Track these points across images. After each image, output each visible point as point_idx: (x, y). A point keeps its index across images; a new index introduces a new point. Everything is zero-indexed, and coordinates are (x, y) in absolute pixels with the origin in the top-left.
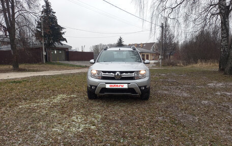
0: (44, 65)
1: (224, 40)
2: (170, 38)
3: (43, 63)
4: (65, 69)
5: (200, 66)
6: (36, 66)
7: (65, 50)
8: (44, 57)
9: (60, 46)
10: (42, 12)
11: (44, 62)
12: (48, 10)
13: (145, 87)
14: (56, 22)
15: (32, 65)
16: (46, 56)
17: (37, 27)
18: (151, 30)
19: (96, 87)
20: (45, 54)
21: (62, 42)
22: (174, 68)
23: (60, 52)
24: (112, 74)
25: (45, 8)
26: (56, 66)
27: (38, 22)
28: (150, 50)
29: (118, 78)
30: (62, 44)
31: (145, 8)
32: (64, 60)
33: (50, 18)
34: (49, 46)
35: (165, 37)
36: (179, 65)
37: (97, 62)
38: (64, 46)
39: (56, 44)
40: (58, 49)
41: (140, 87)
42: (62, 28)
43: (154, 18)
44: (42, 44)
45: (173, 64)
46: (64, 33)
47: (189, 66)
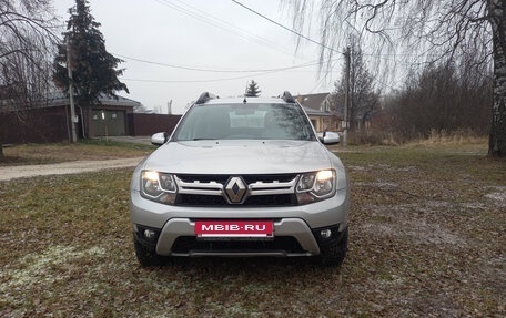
0: (73, 147)
1: (502, 82)
2: (365, 82)
3: (72, 142)
4: (121, 156)
5: (434, 143)
6: (51, 149)
7: (125, 111)
8: (74, 127)
9: (112, 101)
10: (70, 24)
11: (75, 139)
12: (81, 18)
13: (334, 228)
14: (103, 47)
15: (42, 148)
16: (79, 124)
17: (58, 59)
18: (321, 63)
19: (158, 232)
20: (75, 119)
21: (117, 93)
22: (377, 149)
23: (114, 116)
24: (213, 184)
25: (76, 14)
26: (101, 150)
27: (59, 47)
28: (318, 109)
29: (236, 198)
30: (117, 97)
31: (307, 10)
32: (122, 135)
33: (87, 37)
34: (86, 102)
35: (353, 81)
36: (386, 141)
37: (173, 140)
38: (120, 103)
39: (104, 98)
40: (109, 109)
41: (316, 232)
42: (117, 60)
43: (330, 33)
44: (68, 97)
45: (373, 141)
46: (120, 72)
47: (411, 145)
